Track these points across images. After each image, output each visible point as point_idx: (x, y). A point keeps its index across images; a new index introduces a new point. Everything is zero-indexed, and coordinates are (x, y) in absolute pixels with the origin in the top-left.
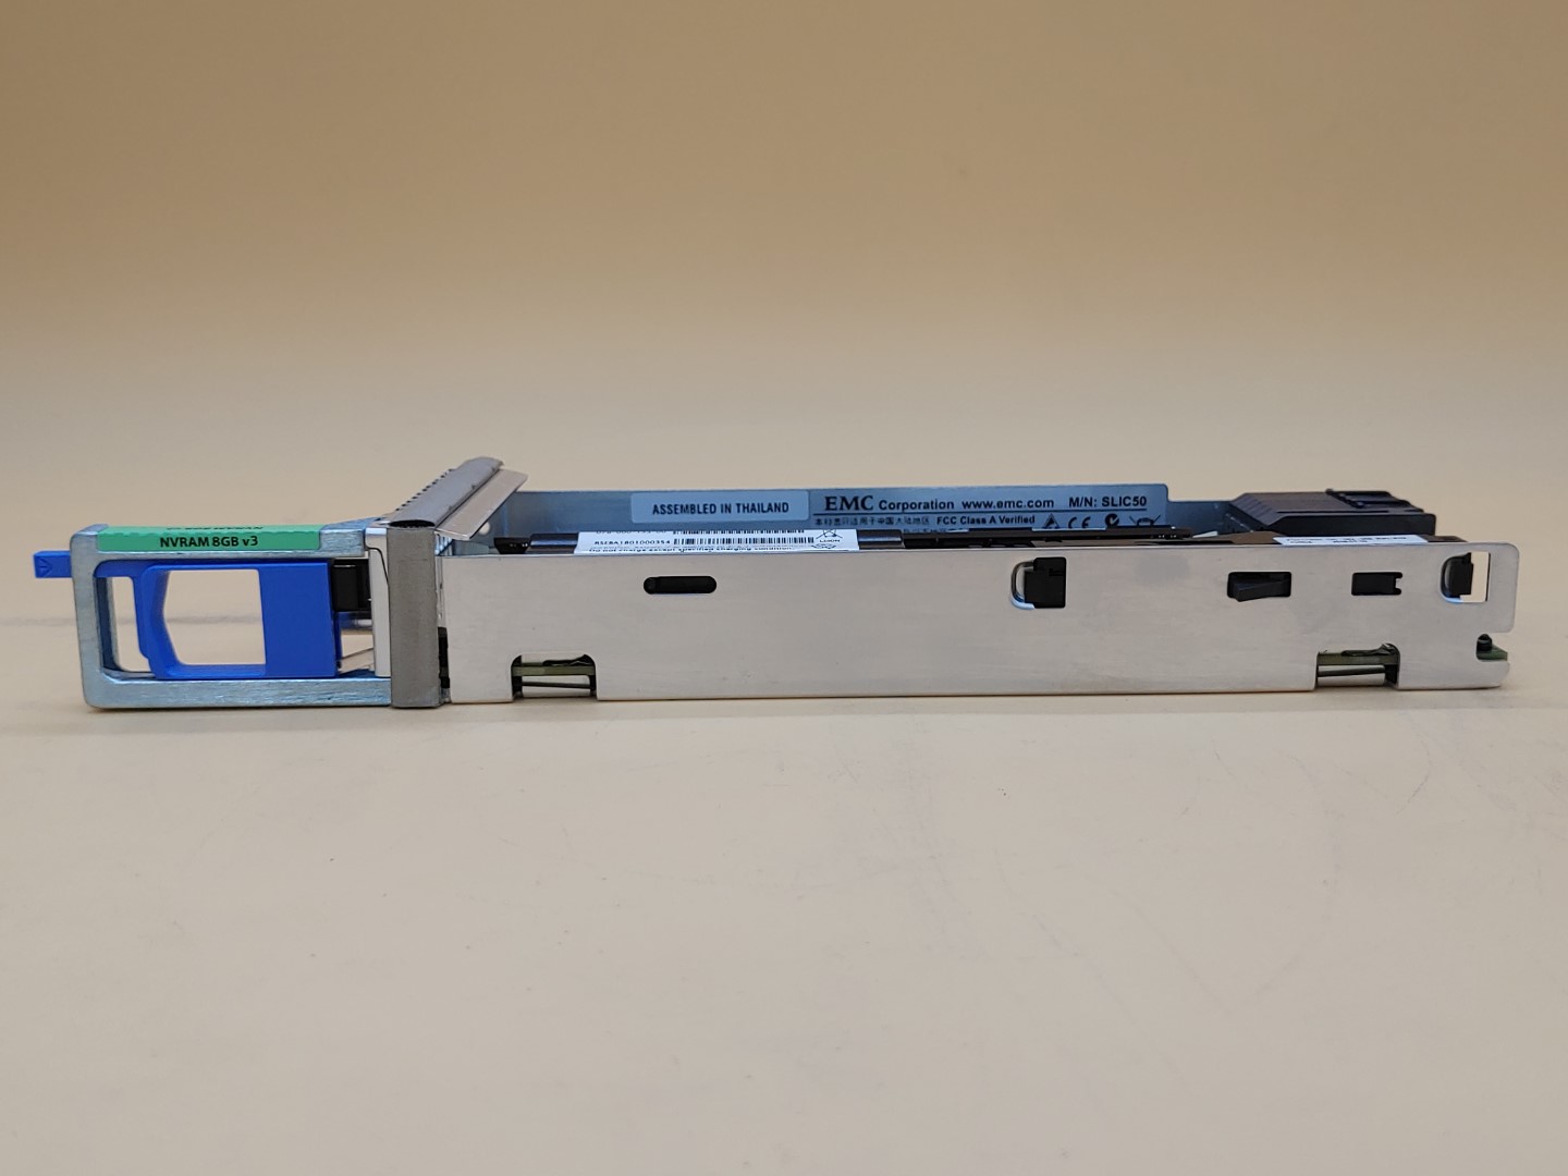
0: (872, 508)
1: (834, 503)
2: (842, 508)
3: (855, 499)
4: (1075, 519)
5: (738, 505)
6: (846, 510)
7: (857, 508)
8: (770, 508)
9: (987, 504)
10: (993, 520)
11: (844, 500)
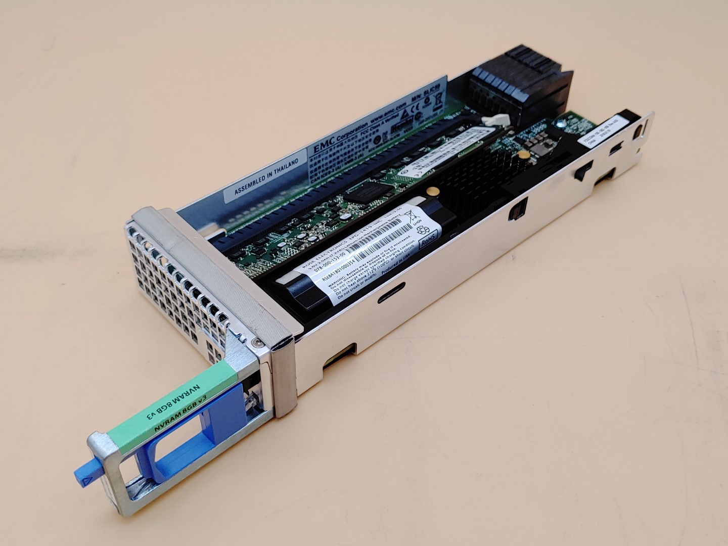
0: (334, 142)
1: (318, 148)
2: (321, 149)
3: (327, 142)
4: (418, 104)
5: (275, 170)
6: (323, 149)
7: (328, 145)
8: (290, 165)
9: (381, 117)
10: (383, 123)
11: (322, 144)
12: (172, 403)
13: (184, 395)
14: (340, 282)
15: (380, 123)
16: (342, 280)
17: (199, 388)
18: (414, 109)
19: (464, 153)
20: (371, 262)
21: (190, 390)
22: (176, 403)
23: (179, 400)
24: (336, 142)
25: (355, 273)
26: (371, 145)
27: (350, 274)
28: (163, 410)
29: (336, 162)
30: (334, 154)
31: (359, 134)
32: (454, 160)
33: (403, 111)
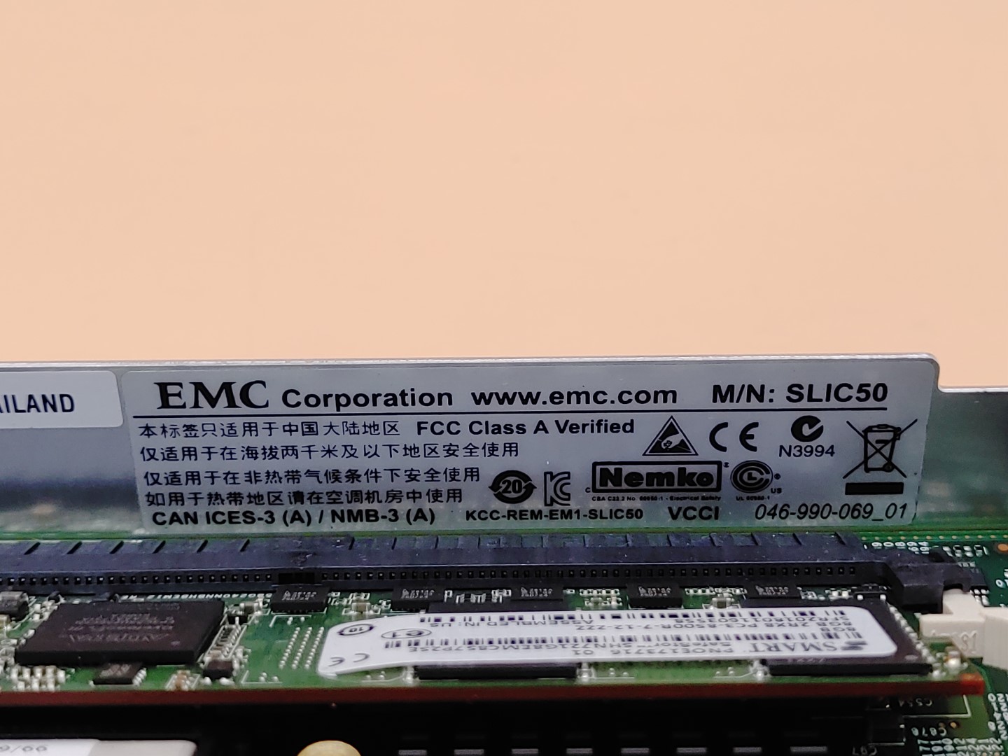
3: (227, 387)
7: (232, 404)
8: (32, 404)
9: (530, 398)
10: (541, 427)
11: (199, 387)
15: (530, 422)
18: (729, 437)
19: (626, 678)
24: (277, 406)
26: (478, 496)
29: (287, 487)
30: (272, 453)
31: (407, 425)
32: (544, 682)
33: (660, 421)
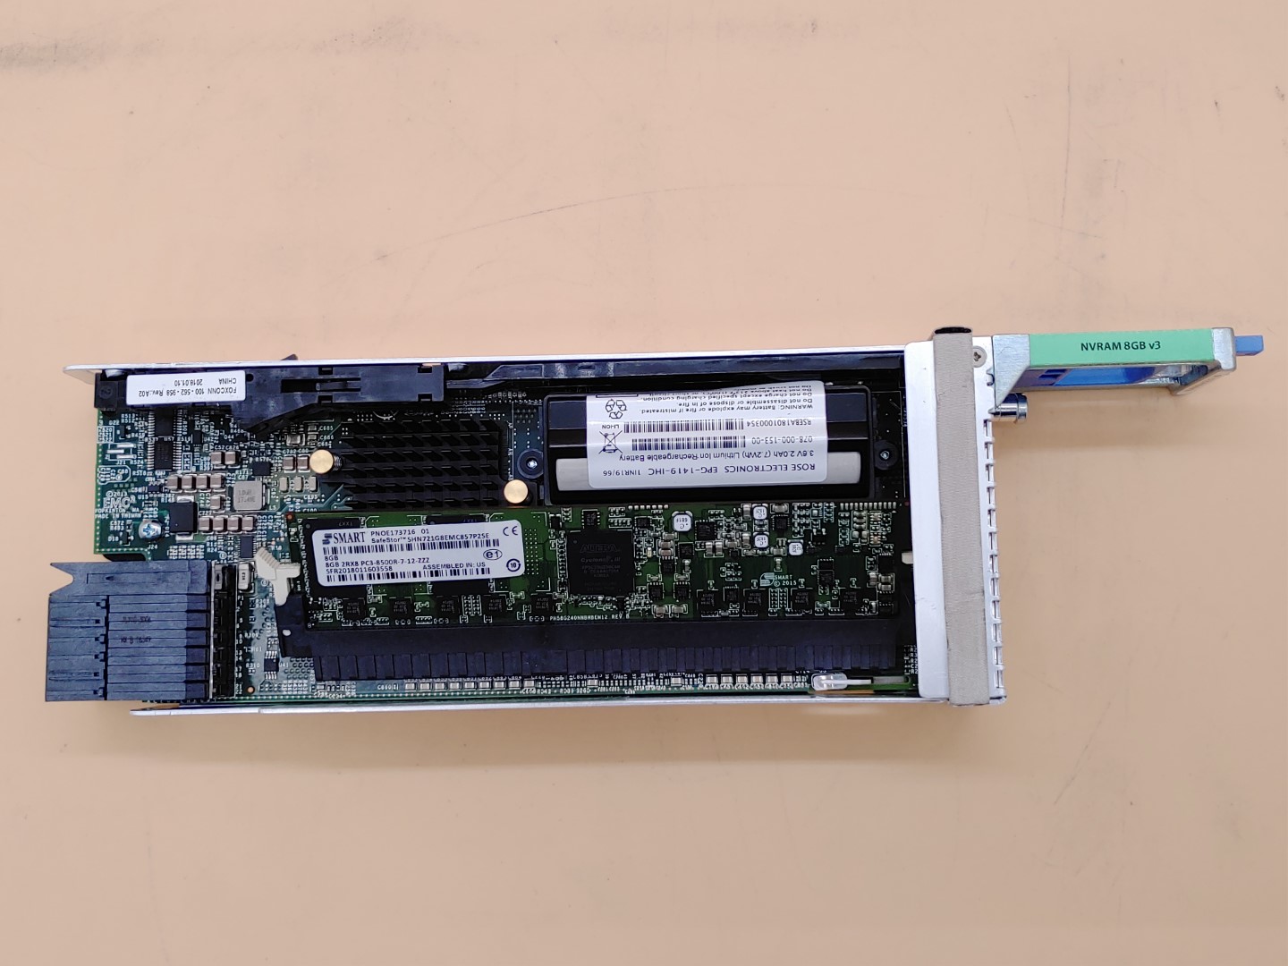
12: (1123, 346)
13: (1104, 347)
14: (793, 404)
16: (788, 404)
17: (1082, 345)
20: (728, 406)
21: (1093, 349)
22: (1119, 344)
23: (1114, 344)
25: (762, 405)
27: (769, 407)
28: (1139, 344)
